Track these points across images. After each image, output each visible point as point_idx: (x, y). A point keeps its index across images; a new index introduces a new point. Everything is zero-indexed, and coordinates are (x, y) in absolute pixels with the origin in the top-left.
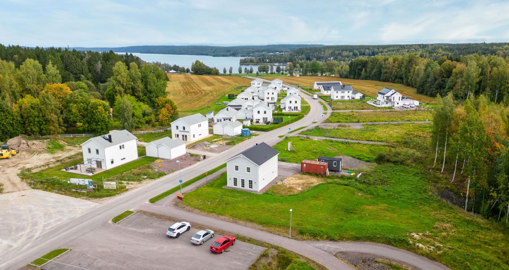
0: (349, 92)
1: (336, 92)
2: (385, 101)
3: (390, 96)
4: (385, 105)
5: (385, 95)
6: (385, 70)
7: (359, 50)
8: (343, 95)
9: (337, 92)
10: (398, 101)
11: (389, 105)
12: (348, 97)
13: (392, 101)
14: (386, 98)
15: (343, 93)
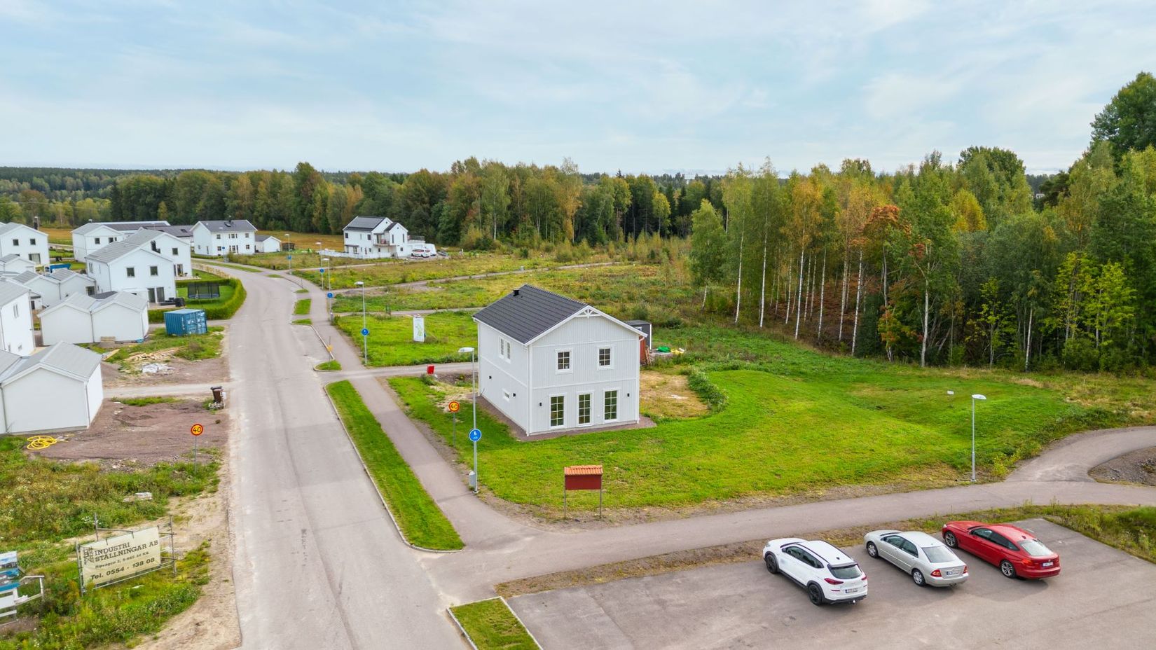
0: (247, 236)
1: (215, 236)
2: (376, 246)
3: (383, 234)
4: (374, 255)
5: (374, 232)
6: (235, 202)
7: (46, 177)
8: (233, 242)
9: (219, 237)
10: (402, 245)
11: (385, 254)
12: (248, 247)
13: (391, 244)
14: (374, 238)
15: (233, 237)
